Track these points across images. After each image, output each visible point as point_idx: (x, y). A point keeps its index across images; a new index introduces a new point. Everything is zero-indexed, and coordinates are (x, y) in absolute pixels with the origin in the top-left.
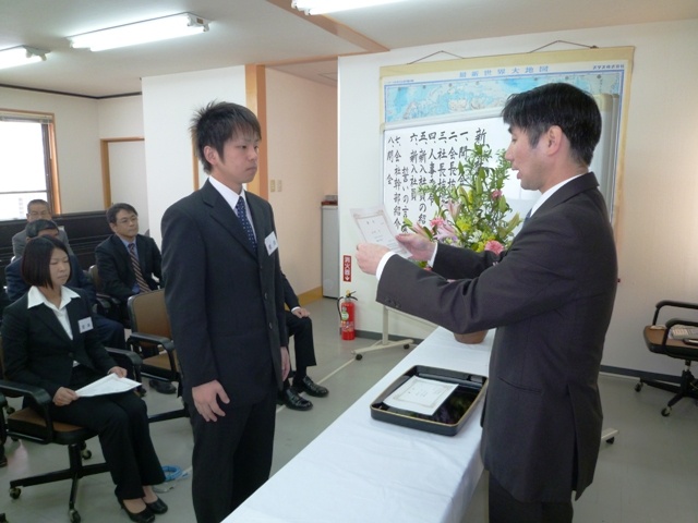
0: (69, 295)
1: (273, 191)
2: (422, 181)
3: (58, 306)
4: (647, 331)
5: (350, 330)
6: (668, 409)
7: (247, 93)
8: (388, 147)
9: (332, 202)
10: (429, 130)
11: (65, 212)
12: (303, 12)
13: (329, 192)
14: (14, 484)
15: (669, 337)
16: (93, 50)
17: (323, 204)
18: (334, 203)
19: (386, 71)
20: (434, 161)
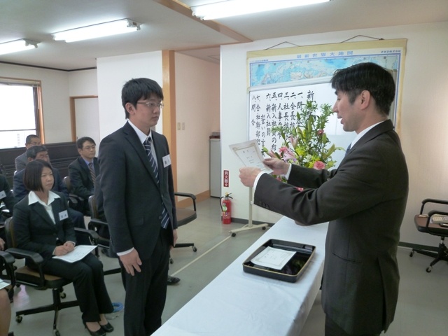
0: (53, 196)
1: (179, 129)
2: (274, 123)
3: (47, 204)
4: (417, 218)
5: (228, 218)
6: (430, 268)
7: (163, 68)
8: (252, 102)
10: (278, 91)
11: (47, 143)
12: (199, 18)
13: (214, 130)
14: (19, 314)
15: (431, 222)
16: (67, 41)
17: (211, 137)
18: (218, 137)
19: (250, 54)
20: (281, 111)
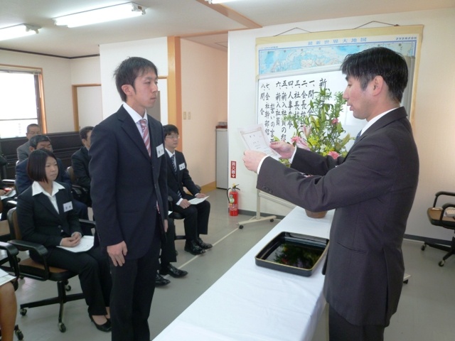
0: (58, 187)
1: (185, 119)
2: (284, 113)
3: (51, 194)
4: (430, 211)
5: (235, 210)
6: (443, 262)
7: (169, 55)
8: (261, 91)
9: (224, 126)
10: (288, 79)
11: (50, 132)
12: (208, 2)
13: (221, 120)
14: (23, 306)
15: (444, 215)
16: (69, 26)
17: (217, 127)
18: (225, 127)
19: (259, 41)
20: (292, 100)
